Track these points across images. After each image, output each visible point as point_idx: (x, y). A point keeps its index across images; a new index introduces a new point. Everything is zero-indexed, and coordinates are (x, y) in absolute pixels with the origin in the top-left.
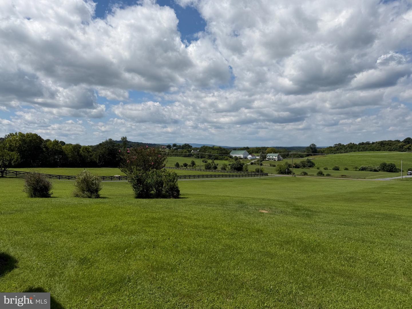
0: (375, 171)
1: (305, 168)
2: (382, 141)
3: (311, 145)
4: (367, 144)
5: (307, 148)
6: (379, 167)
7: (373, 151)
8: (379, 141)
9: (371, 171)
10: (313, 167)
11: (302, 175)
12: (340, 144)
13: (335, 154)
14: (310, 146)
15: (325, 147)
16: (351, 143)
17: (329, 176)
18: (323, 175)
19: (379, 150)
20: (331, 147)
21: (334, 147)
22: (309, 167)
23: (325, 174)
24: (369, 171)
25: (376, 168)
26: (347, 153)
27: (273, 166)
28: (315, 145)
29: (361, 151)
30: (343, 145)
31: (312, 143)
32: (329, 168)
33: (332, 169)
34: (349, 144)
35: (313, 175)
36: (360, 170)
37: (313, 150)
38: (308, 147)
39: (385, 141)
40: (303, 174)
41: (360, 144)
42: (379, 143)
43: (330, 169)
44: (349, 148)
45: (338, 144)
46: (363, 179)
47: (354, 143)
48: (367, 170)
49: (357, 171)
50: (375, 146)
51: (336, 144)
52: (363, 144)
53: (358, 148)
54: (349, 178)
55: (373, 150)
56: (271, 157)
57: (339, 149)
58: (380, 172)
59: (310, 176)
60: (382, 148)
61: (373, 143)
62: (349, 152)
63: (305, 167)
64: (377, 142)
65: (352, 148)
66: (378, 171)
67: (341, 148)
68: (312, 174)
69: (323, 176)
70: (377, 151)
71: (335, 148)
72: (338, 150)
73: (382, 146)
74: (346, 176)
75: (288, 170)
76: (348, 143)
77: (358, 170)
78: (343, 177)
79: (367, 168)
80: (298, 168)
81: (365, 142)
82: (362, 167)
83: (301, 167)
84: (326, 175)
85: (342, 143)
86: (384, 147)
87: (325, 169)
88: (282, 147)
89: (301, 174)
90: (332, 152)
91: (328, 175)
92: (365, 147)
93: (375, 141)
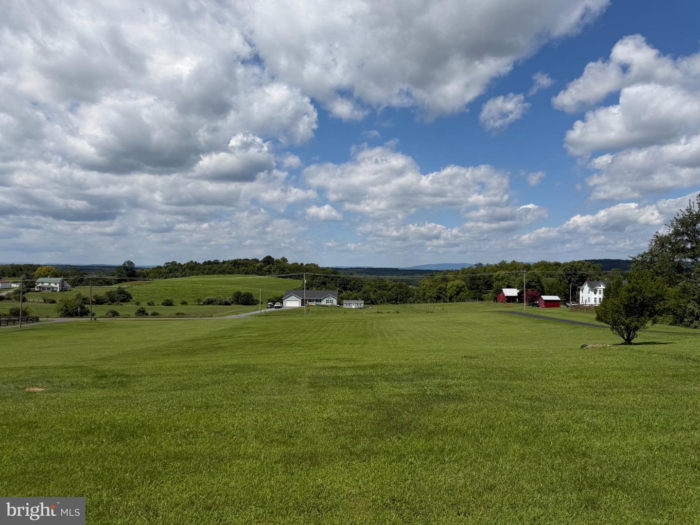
0: (227, 304)
1: (114, 304)
2: (235, 260)
3: (126, 264)
4: (216, 263)
5: (118, 268)
6: (232, 298)
7: (224, 274)
8: (232, 260)
9: (220, 304)
10: (129, 301)
11: (109, 317)
12: (174, 263)
13: (165, 278)
14: (124, 264)
15: (150, 266)
16: (192, 262)
17: (157, 316)
18: (147, 314)
19: (232, 273)
20: (160, 267)
21: (165, 268)
22: (121, 302)
23: (150, 312)
24: (218, 304)
25: (228, 299)
26: (186, 276)
27: (50, 303)
28: (132, 263)
29: (207, 274)
30: (179, 264)
31: (127, 260)
32: (155, 303)
33: (160, 304)
34: (188, 264)
35: (128, 316)
36: (204, 303)
37: (130, 272)
38: (120, 267)
39: (240, 259)
40: (110, 314)
41: (205, 263)
42: (231, 263)
43: (158, 305)
44: (189, 269)
45: (170, 262)
46: (209, 317)
47: (196, 262)
48: (214, 303)
49: (200, 305)
50: (227, 267)
51: (167, 262)
52: (209, 263)
53: (201, 270)
54: (188, 317)
55: (223, 272)
56: (47, 284)
57: (172, 270)
58: (233, 306)
59: (124, 318)
60: (236, 270)
61: (224, 262)
62: (189, 276)
63: (114, 302)
64: (228, 261)
65: (193, 268)
66: (230, 305)
67: (175, 269)
68: (127, 313)
69: (145, 316)
70: (229, 274)
71: (167, 270)
72: (171, 272)
73: (235, 267)
74: (183, 314)
75: (83, 308)
76: (188, 262)
77: (202, 303)
78: (179, 316)
79: (215, 300)
80: (102, 303)
81: (212, 260)
82: (208, 299)
83: (106, 302)
84: (152, 315)
85: (178, 262)
86: (238, 268)
87: (150, 305)
88: (70, 266)
89: (107, 314)
90: (161, 275)
91: (155, 314)
92: (212, 268)
93: (226, 259)
